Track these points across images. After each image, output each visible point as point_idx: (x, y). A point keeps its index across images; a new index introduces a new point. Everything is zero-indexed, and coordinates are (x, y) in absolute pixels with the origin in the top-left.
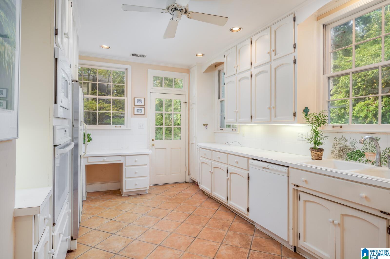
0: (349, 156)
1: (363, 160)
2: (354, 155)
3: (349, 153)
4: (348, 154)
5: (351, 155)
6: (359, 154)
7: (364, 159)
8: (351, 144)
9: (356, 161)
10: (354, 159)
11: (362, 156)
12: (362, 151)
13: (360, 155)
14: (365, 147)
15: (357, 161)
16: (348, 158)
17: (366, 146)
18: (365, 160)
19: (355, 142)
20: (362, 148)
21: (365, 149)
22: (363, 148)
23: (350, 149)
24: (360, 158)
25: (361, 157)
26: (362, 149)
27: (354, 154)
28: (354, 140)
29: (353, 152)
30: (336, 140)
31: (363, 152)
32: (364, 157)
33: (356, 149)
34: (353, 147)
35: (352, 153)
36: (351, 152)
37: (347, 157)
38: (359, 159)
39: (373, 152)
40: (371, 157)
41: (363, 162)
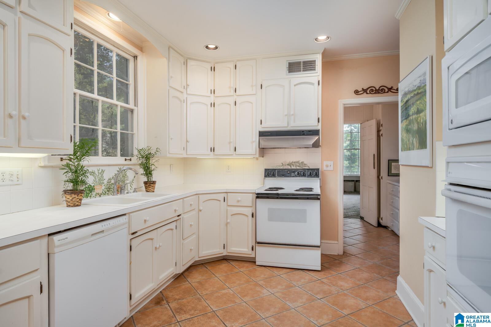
2: (86, 191)
6: (90, 189)
9: (88, 197)
10: (86, 196)
12: (92, 185)
13: (91, 191)
15: (89, 197)
17: (96, 179)
18: (95, 194)
20: (92, 182)
21: (95, 183)
22: (94, 181)
26: (92, 183)
29: (85, 188)
30: (67, 177)
31: (94, 186)
32: (94, 191)
38: (90, 194)
39: (100, 184)
40: (99, 189)
41: (93, 196)
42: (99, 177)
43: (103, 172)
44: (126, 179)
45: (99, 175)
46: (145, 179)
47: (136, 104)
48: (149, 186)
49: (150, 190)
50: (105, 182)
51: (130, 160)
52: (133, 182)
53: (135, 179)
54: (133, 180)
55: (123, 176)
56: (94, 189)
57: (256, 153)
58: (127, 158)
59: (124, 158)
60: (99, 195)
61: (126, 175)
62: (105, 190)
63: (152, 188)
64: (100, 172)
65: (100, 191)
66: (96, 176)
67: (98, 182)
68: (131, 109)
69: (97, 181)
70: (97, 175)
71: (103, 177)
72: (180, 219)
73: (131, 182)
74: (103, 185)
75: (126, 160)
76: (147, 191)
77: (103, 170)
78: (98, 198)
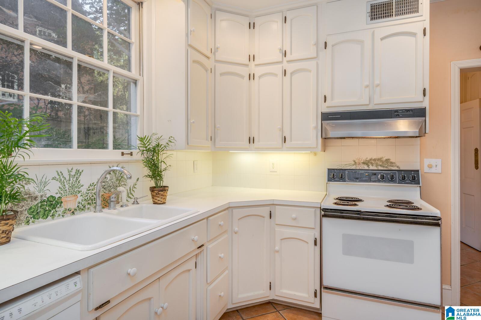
0: (33, 212)
1: (59, 213)
2: (44, 207)
3: (33, 207)
4: (31, 208)
5: (37, 210)
6: (52, 203)
7: (60, 210)
8: (37, 188)
9: (47, 218)
10: (43, 217)
11: (58, 205)
12: (57, 196)
13: (54, 206)
14: (62, 188)
15: (49, 217)
16: (31, 218)
17: (65, 185)
18: (62, 211)
19: (45, 183)
20: (57, 191)
21: (62, 192)
22: (60, 190)
23: (36, 198)
24: (54, 210)
25: (55, 208)
26: (57, 193)
27: (44, 205)
28: (44, 180)
29: (40, 202)
31: (59, 197)
32: (60, 206)
33: (48, 196)
34: (41, 194)
35: (39, 205)
36: (38, 203)
37: (29, 216)
38: (52, 211)
39: (74, 194)
40: (70, 203)
41: (59, 215)
42: (71, 182)
43: (79, 174)
44: (122, 183)
45: (71, 179)
46: (152, 184)
47: (141, 73)
48: (156, 194)
49: (158, 200)
50: (84, 190)
51: (131, 154)
52: (135, 188)
53: (138, 183)
54: (135, 185)
55: (117, 180)
56: (62, 202)
57: (317, 145)
58: (125, 151)
59: (120, 151)
60: (71, 212)
61: (122, 177)
62: (83, 203)
63: (162, 198)
64: (73, 173)
65: (72, 205)
66: (65, 181)
67: (68, 191)
68: (134, 80)
69: (67, 189)
70: (68, 178)
71: (79, 182)
72: (202, 252)
73: (131, 188)
74: (79, 195)
75: (123, 154)
76: (155, 203)
77: (79, 171)
78: (69, 218)
